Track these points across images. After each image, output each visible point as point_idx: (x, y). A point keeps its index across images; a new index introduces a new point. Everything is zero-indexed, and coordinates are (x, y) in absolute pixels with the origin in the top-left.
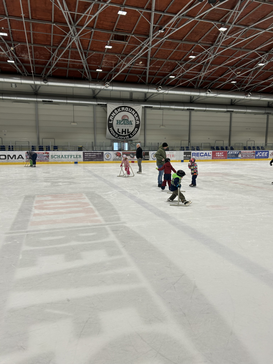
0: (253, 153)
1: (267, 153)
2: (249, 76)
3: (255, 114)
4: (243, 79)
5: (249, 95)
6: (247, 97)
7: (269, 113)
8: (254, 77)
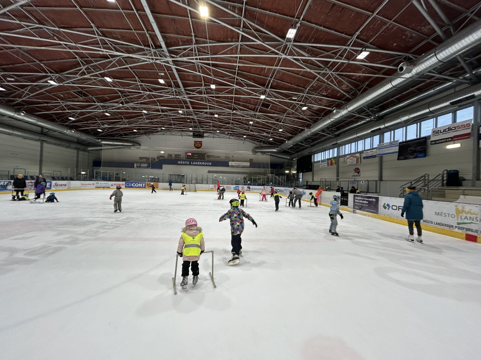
0: (31, 184)
1: (50, 183)
2: (24, 89)
3: (25, 138)
4: (15, 90)
5: (23, 114)
6: (18, 115)
7: (44, 141)
8: (34, 94)
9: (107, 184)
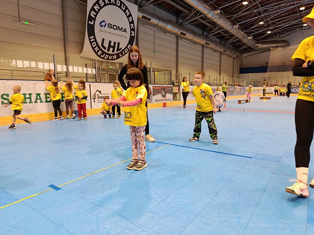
9: (271, 89)
